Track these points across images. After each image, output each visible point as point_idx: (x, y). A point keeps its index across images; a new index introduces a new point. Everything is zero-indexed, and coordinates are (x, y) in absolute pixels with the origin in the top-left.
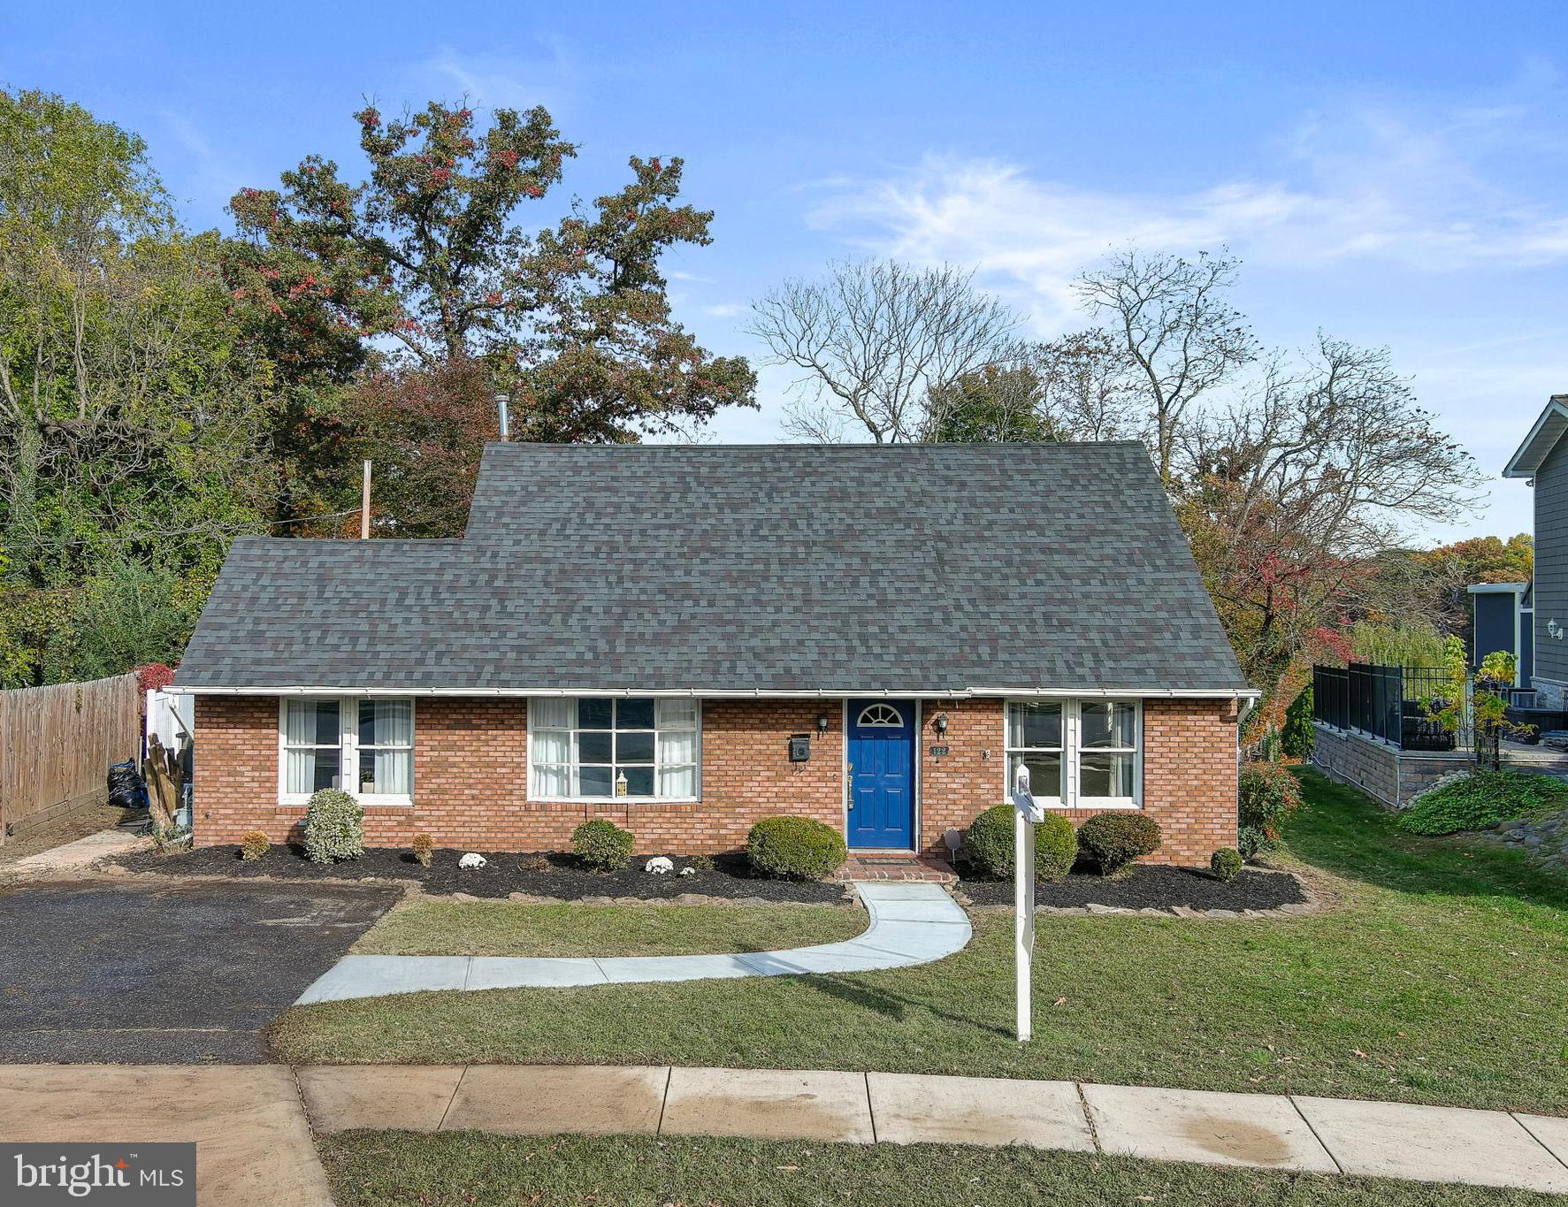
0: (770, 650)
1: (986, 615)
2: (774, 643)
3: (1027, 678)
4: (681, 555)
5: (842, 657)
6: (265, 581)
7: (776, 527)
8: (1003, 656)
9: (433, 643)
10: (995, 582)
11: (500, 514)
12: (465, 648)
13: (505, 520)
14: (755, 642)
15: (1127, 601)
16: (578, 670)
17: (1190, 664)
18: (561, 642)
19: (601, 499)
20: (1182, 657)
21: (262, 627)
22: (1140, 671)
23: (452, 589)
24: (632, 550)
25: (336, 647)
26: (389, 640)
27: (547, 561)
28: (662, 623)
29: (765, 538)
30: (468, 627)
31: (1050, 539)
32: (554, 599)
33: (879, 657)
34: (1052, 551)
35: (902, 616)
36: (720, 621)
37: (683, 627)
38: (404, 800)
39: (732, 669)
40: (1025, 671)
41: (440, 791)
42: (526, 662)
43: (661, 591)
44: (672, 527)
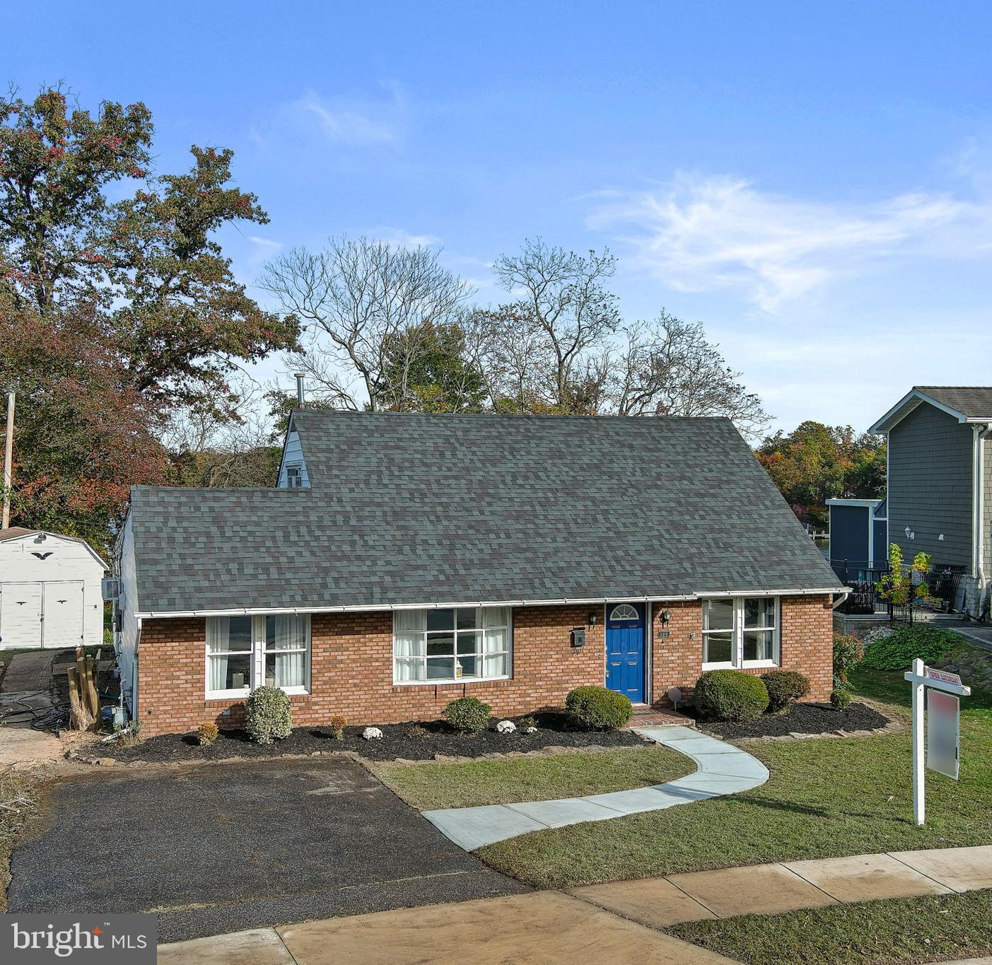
0: (561, 569)
1: (679, 541)
2: (562, 564)
3: (719, 584)
4: (472, 499)
5: (608, 573)
6: (173, 523)
7: (526, 478)
8: (700, 570)
9: (326, 571)
10: (676, 518)
11: (330, 468)
12: (352, 574)
13: (335, 472)
14: (549, 564)
15: (757, 530)
16: (440, 589)
17: (807, 572)
18: (417, 568)
19: (397, 456)
20: (801, 568)
21: (189, 561)
22: (781, 577)
23: (321, 528)
24: (435, 495)
25: (254, 576)
26: (296, 570)
27: (379, 505)
28: (481, 551)
29: (521, 486)
30: (344, 557)
31: (697, 486)
32: (398, 534)
33: (631, 573)
34: (703, 496)
35: (635, 544)
36: (519, 549)
37: (495, 554)
38: (300, 690)
39: (543, 584)
40: (716, 579)
41: (331, 681)
42: (400, 584)
43: (471, 527)
44: (456, 478)
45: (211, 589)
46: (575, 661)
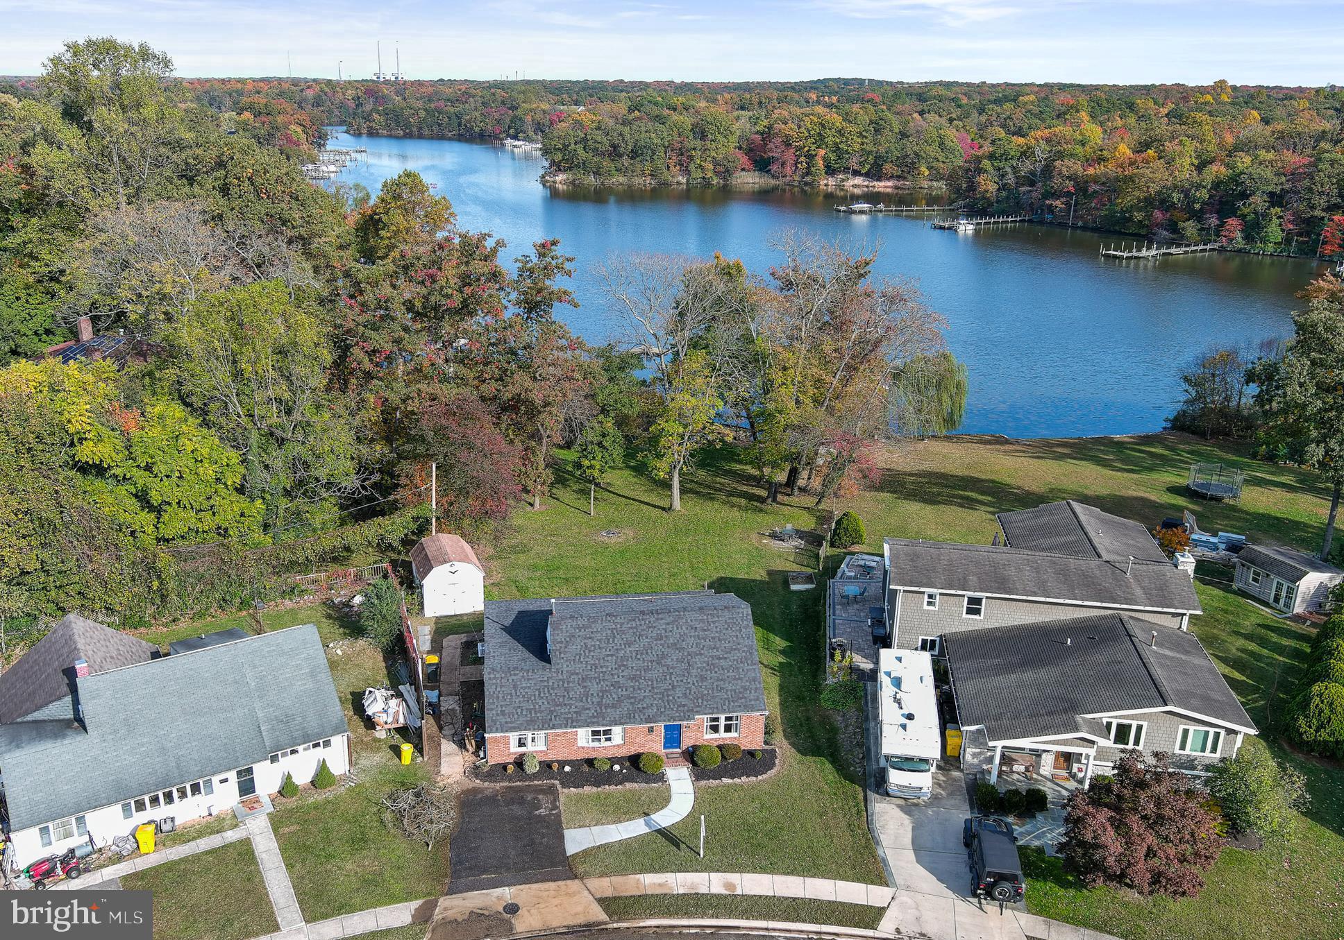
0: (643, 708)
1: (701, 687)
2: (645, 705)
3: (711, 711)
4: (616, 669)
5: (663, 710)
6: (499, 689)
7: (642, 654)
8: (705, 703)
9: (552, 712)
10: (703, 673)
11: (560, 653)
12: (561, 713)
13: (562, 655)
14: (639, 706)
15: (739, 679)
16: (593, 720)
17: (753, 703)
18: (587, 709)
19: (589, 642)
20: (751, 700)
21: (504, 709)
22: (740, 706)
23: (553, 689)
24: (601, 667)
25: (526, 715)
26: (541, 712)
27: (577, 674)
28: (614, 699)
29: (639, 659)
30: (560, 705)
31: (720, 653)
32: (582, 690)
33: (672, 709)
34: (719, 658)
35: (679, 692)
36: (629, 697)
37: (620, 701)
38: (544, 748)
39: (634, 717)
40: (710, 708)
41: (555, 746)
42: (579, 718)
43: (612, 685)
44: (612, 656)
45: (511, 723)
46: (650, 737)
